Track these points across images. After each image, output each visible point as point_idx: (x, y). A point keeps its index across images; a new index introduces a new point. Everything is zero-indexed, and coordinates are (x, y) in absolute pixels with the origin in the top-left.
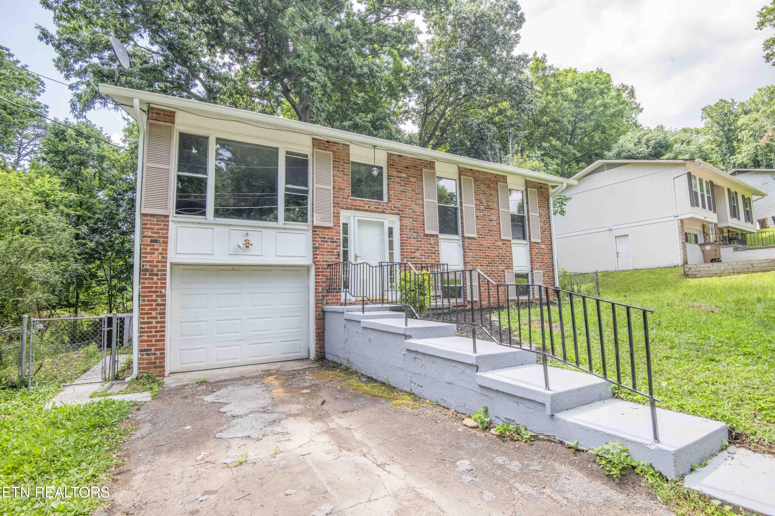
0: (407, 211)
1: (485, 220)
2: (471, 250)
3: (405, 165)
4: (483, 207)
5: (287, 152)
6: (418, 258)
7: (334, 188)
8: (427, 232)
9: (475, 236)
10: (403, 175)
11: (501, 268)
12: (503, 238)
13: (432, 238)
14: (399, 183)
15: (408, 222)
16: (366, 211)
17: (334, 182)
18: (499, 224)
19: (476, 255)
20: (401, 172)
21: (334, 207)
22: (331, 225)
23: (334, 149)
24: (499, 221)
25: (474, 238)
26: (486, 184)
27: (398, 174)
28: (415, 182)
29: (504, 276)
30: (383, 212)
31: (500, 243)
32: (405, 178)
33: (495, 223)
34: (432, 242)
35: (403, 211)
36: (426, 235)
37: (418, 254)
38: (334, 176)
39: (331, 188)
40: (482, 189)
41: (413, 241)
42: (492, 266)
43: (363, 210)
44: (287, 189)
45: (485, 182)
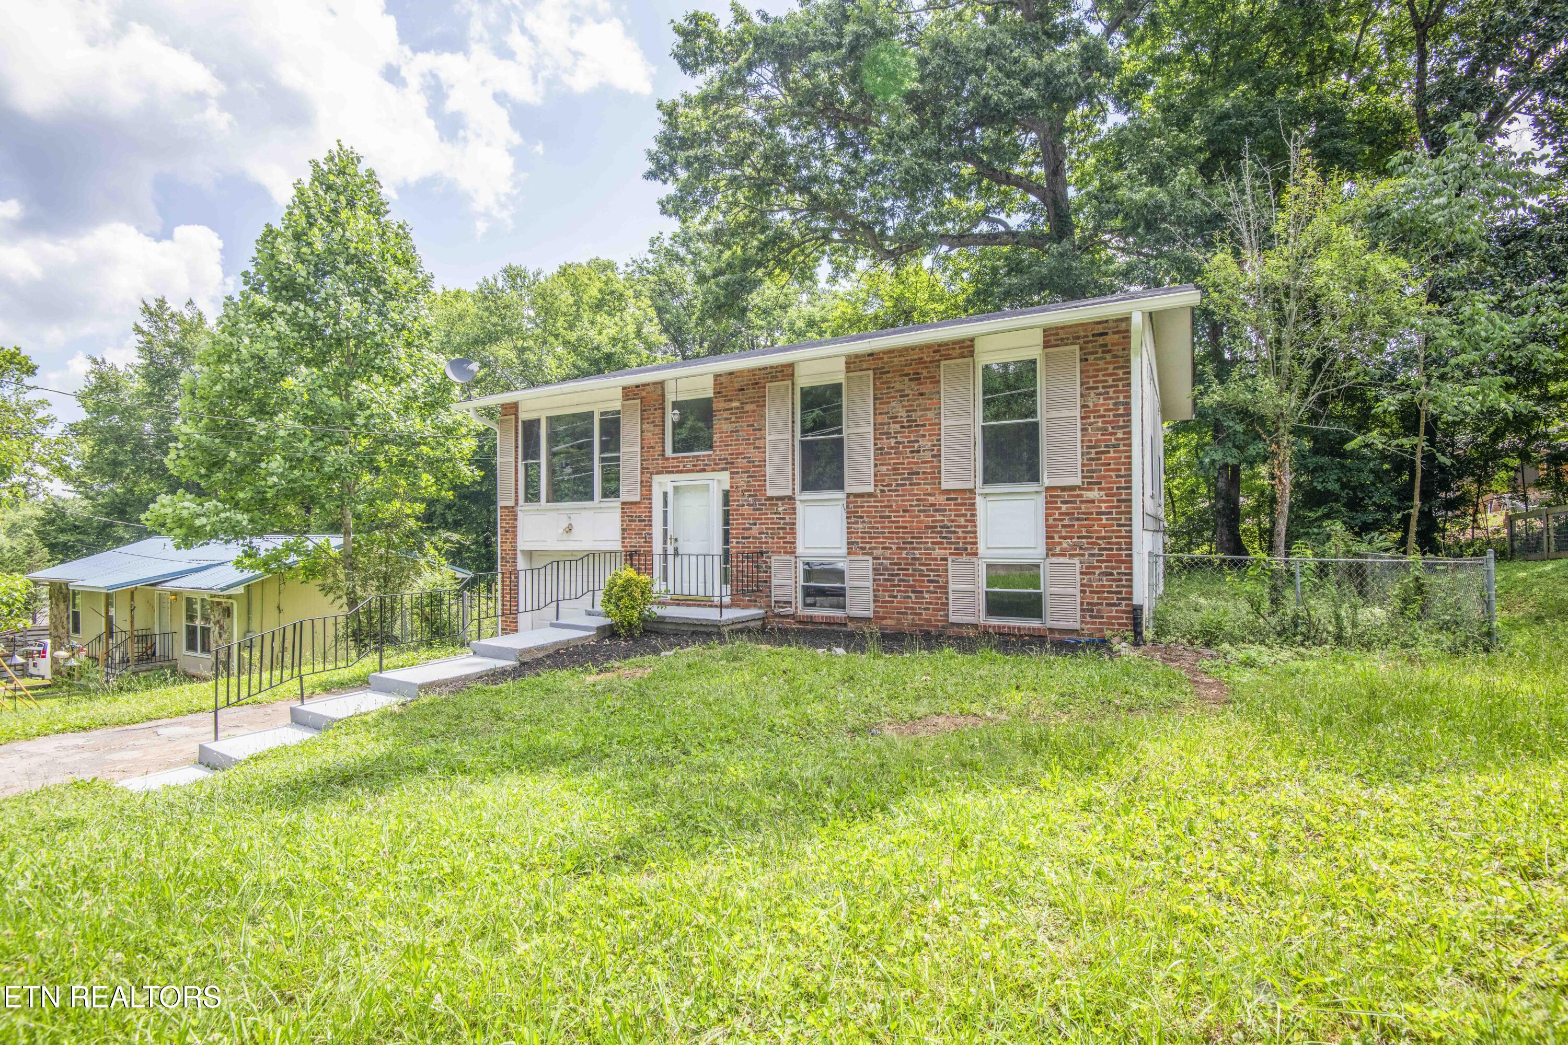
0: (741, 462)
1: (901, 453)
2: (862, 517)
3: (737, 386)
4: (898, 426)
5: (602, 414)
6: (754, 538)
7: (642, 448)
8: (770, 493)
9: (870, 489)
10: (735, 404)
11: (938, 553)
12: (945, 486)
13: (780, 503)
14: (726, 419)
15: (742, 480)
16: (681, 472)
17: (642, 440)
18: (939, 456)
19: (873, 528)
20: (731, 400)
21: (642, 473)
22: (637, 498)
23: (644, 394)
24: (939, 450)
25: (870, 495)
26: (908, 375)
27: (726, 405)
28: (754, 411)
29: (947, 571)
30: (704, 470)
31: (942, 498)
32: (737, 408)
33: (928, 456)
34: (780, 509)
35: (732, 463)
36: (771, 498)
37: (755, 531)
38: (642, 432)
39: (638, 449)
40: (898, 386)
41: (747, 510)
42: (914, 549)
43: (677, 472)
44: (603, 460)
45: (907, 370)
